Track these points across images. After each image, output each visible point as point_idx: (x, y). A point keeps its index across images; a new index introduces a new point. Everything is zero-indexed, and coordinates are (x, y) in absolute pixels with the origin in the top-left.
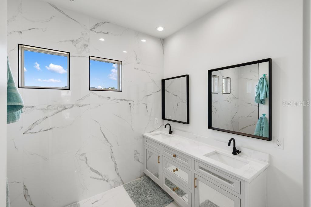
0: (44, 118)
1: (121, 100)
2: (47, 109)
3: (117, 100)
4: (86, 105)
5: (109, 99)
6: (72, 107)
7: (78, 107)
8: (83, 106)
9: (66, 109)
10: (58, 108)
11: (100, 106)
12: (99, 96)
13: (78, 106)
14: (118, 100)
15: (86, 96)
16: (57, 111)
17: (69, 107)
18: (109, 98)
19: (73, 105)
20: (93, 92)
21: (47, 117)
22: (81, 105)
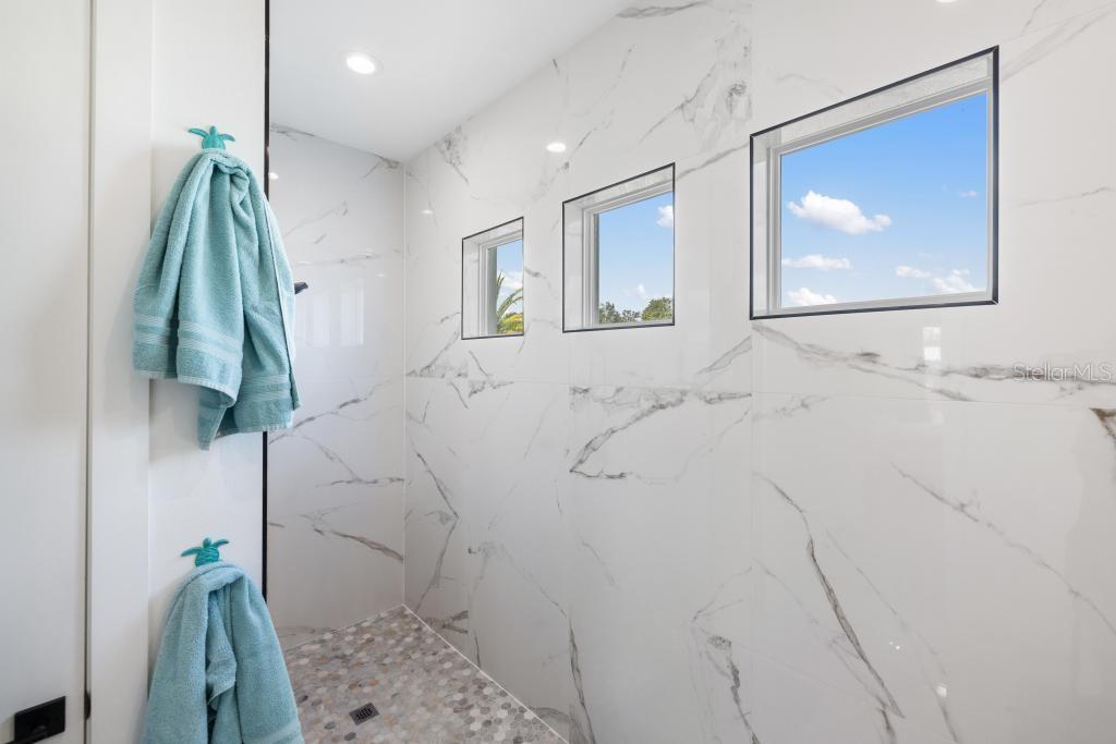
0: (607, 433)
1: (980, 373)
2: (614, 402)
3: (946, 373)
4: (733, 396)
5: (868, 366)
6: (682, 401)
7: (702, 402)
8: (720, 398)
9: (662, 407)
10: (639, 400)
11: (804, 405)
12: (799, 348)
13: (700, 399)
14: (955, 377)
15: (734, 350)
16: (635, 412)
17: (673, 400)
18: (869, 356)
19: (684, 393)
20: (769, 330)
21: (613, 432)
22: (715, 395)
